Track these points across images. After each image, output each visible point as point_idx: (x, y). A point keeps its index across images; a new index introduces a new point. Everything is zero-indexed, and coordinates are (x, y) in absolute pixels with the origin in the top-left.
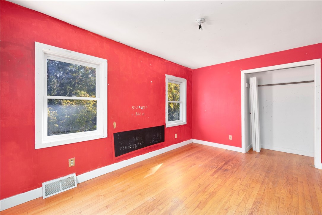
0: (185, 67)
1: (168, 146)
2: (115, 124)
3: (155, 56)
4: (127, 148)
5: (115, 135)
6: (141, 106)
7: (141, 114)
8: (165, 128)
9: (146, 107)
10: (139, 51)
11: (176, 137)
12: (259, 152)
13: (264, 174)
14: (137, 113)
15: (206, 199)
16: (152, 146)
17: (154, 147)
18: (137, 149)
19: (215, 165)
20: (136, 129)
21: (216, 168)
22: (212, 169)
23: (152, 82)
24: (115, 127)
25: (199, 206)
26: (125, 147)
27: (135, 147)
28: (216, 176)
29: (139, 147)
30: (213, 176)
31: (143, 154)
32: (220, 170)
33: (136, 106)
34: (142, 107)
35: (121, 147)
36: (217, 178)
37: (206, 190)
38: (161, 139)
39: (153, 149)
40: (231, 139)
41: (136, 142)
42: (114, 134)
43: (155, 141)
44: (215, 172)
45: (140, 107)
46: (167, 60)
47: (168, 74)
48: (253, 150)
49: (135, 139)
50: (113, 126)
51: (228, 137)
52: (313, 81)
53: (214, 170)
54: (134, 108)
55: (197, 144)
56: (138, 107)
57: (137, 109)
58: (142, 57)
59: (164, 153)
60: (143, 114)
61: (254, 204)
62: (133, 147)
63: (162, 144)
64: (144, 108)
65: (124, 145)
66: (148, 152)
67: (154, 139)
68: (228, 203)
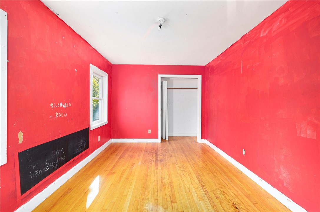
0: (106, 60)
1: (92, 152)
2: (21, 135)
3: (80, 36)
4: (43, 171)
5: (22, 155)
6: (63, 103)
7: (63, 115)
8: (89, 131)
9: (69, 105)
10: (60, 21)
11: (99, 140)
12: (168, 139)
13: (183, 155)
14: (57, 114)
15: (171, 192)
16: (76, 157)
17: (78, 158)
18: (57, 169)
19: (150, 159)
20: (56, 139)
21: (153, 161)
22: (151, 163)
23: (76, 70)
24: (21, 141)
25: (172, 201)
26: (40, 172)
27: (54, 166)
28: (159, 168)
29: (61, 164)
30: (157, 169)
31: (65, 173)
32: (157, 162)
33: (57, 102)
34: (64, 105)
35: (32, 174)
36: (162, 169)
37: (164, 184)
38: (85, 146)
39: (77, 161)
40: (150, 133)
41: (55, 159)
42: (19, 153)
43: (79, 150)
44: (156, 165)
45: (61, 104)
46: (91, 47)
47: (92, 64)
48: (163, 139)
49: (55, 153)
50: (18, 139)
51: (148, 131)
52: (197, 89)
53: (154, 163)
54: (53, 105)
55: (118, 143)
56: (59, 105)
57: (58, 107)
58: (64, 31)
59: (89, 162)
60: (65, 115)
61: (198, 178)
62: (51, 166)
63: (86, 152)
64: (66, 105)
65: (38, 169)
66: (71, 168)
67: (78, 148)
68: (186, 186)
